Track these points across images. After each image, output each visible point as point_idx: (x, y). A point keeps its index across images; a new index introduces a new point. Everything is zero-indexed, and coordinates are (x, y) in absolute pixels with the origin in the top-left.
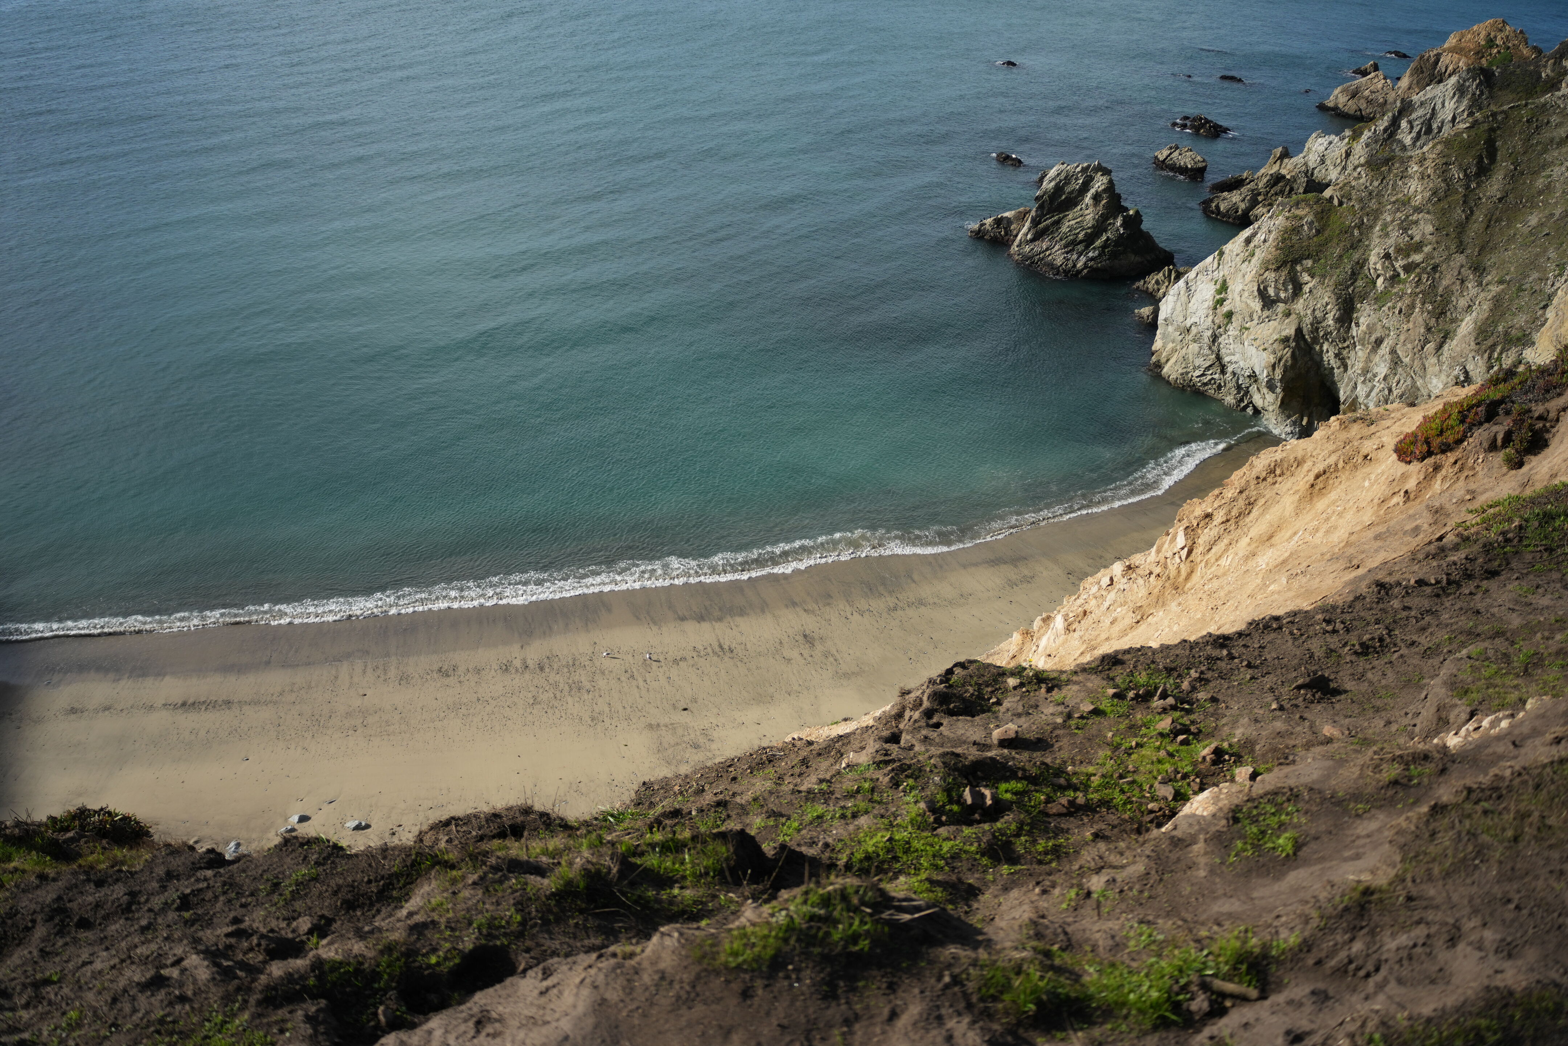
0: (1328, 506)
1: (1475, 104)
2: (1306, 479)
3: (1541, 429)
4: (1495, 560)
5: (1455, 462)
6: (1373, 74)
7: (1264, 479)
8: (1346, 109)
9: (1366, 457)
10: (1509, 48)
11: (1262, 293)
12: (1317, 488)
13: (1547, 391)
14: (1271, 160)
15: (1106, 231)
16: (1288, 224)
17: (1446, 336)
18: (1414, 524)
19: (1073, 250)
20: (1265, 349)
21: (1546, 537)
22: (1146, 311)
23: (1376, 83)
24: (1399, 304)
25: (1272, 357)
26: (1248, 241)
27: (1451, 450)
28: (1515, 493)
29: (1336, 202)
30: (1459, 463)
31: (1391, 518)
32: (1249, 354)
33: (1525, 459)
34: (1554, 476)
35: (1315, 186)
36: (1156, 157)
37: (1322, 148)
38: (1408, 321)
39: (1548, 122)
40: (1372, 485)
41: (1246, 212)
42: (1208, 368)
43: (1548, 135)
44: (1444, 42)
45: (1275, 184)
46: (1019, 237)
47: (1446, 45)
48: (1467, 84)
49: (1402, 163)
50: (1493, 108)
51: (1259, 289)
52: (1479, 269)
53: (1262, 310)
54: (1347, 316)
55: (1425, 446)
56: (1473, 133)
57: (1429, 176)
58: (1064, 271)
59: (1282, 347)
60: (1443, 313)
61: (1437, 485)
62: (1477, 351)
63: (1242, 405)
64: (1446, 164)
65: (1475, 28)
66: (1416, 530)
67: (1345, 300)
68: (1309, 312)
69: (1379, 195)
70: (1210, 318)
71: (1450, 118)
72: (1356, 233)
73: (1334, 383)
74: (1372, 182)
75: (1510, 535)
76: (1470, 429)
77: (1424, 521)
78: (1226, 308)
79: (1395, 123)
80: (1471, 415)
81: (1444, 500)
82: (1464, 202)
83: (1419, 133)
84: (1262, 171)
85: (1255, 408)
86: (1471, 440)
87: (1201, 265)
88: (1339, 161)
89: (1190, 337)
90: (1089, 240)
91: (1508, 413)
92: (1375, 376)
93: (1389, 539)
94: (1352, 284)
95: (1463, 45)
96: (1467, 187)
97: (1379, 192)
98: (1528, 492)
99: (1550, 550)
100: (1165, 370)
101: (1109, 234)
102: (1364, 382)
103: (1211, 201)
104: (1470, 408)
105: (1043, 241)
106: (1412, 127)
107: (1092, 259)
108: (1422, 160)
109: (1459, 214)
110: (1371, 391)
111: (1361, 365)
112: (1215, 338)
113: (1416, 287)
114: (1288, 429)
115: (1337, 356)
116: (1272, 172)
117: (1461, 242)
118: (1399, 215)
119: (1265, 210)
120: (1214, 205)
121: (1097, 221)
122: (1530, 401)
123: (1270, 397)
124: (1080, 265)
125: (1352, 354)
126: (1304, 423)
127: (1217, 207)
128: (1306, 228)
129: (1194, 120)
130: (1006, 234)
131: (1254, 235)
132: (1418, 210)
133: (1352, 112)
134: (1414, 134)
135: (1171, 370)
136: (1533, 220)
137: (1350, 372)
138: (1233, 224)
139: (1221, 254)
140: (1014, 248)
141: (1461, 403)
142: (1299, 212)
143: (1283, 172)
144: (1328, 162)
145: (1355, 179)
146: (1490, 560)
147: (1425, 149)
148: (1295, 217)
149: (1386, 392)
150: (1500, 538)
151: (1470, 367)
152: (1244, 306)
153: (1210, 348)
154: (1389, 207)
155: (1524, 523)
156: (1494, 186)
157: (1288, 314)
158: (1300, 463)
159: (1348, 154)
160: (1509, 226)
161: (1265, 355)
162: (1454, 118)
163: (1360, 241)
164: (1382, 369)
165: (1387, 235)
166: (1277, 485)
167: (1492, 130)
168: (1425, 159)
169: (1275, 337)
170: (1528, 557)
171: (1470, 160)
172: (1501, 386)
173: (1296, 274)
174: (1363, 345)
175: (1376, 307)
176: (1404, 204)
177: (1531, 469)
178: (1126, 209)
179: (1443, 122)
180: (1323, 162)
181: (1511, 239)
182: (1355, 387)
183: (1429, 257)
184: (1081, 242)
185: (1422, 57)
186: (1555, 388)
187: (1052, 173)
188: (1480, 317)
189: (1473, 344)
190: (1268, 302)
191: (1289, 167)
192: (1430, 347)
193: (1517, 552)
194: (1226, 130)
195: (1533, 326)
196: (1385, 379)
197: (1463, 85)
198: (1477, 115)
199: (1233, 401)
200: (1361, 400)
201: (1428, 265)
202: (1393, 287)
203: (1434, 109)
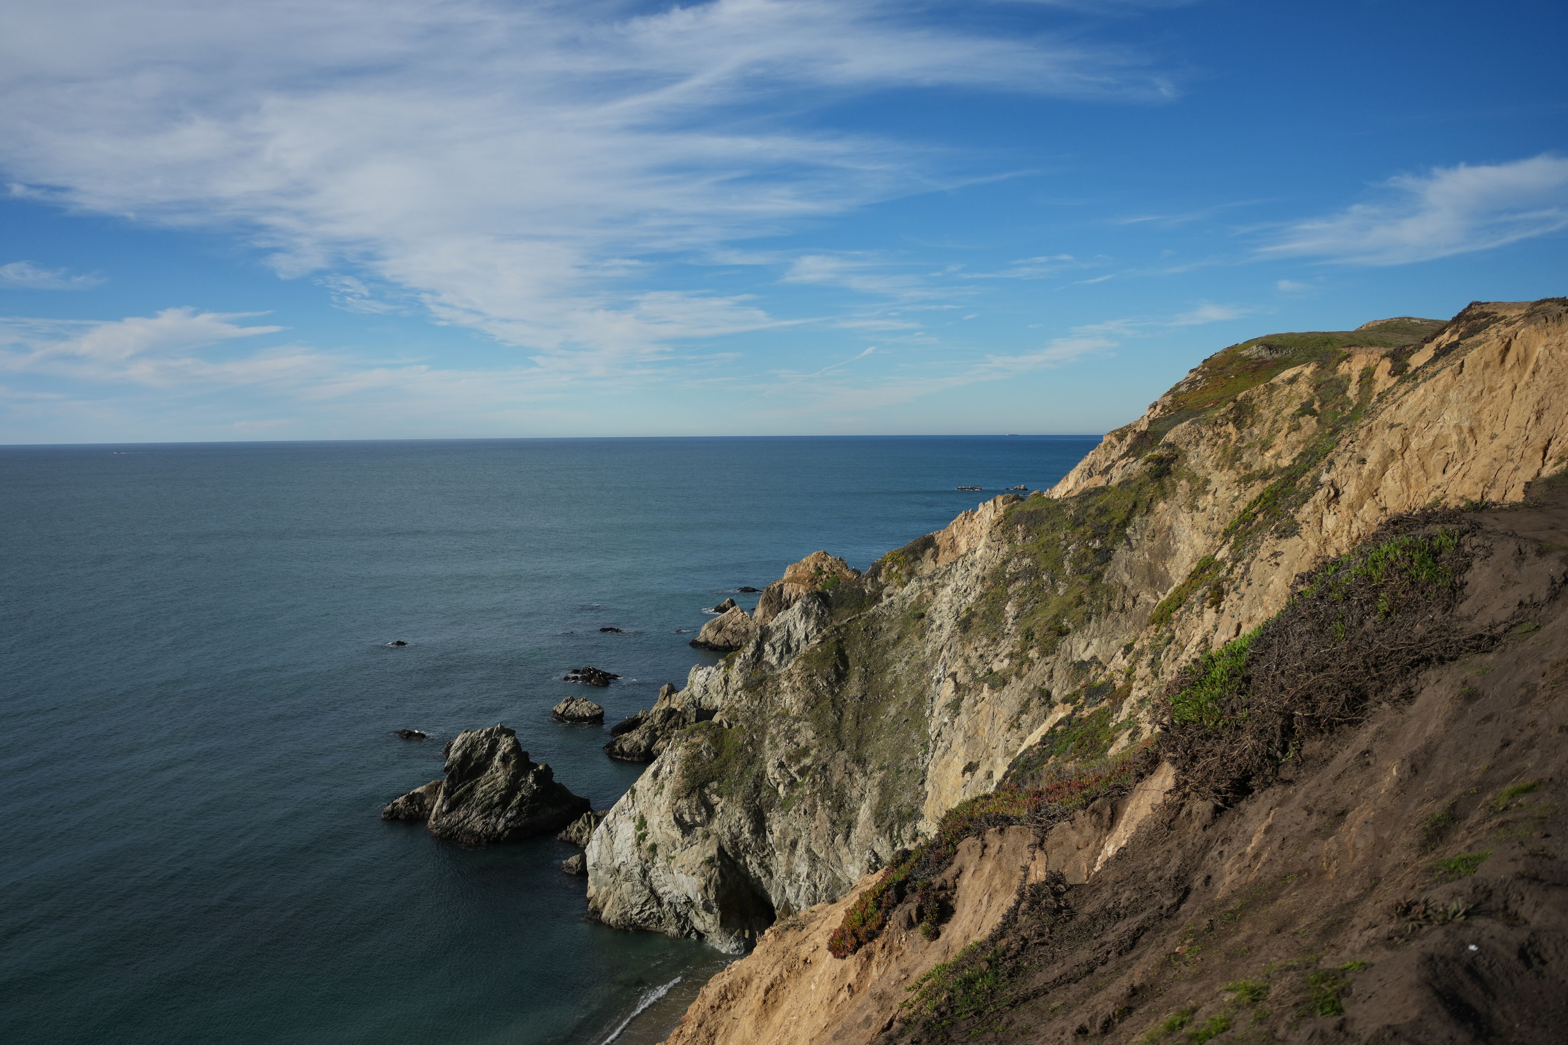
0: (784, 1018)
1: (821, 623)
2: (758, 996)
3: (944, 898)
4: (936, 1036)
5: (884, 947)
6: (731, 609)
7: (719, 1007)
8: (716, 642)
9: (805, 961)
10: (834, 573)
11: (679, 821)
12: (770, 1003)
13: (940, 863)
14: (660, 697)
15: (520, 790)
16: (688, 752)
17: (850, 826)
18: (865, 1015)
19: (491, 814)
20: (694, 874)
21: (972, 1002)
22: (573, 860)
23: (735, 616)
24: (803, 806)
25: (702, 879)
26: (655, 775)
27: (877, 936)
28: (940, 962)
29: (725, 725)
30: (887, 946)
31: (843, 1015)
32: (680, 882)
33: (940, 928)
34: (967, 938)
35: (705, 714)
36: (555, 712)
37: (703, 679)
38: (814, 820)
39: (881, 629)
40: (818, 987)
41: (648, 748)
42: (644, 904)
43: (883, 638)
44: (783, 575)
45: (669, 718)
46: (434, 811)
47: (785, 577)
48: (810, 606)
49: (774, 681)
50: (835, 623)
51: (675, 818)
52: (861, 761)
53: (683, 837)
54: (760, 827)
55: (854, 939)
56: (824, 646)
57: (799, 689)
58: (486, 836)
59: (709, 868)
60: (841, 806)
61: (874, 973)
62: (879, 833)
63: (685, 932)
64: (809, 676)
65: (804, 560)
66: (868, 1020)
67: (755, 812)
68: (725, 830)
69: (761, 712)
70: (636, 855)
71: (803, 636)
72: (750, 749)
73: (764, 891)
74: (752, 702)
75: (943, 1009)
76: (888, 913)
77: (872, 1010)
78: (649, 842)
79: (759, 648)
80: (885, 900)
81: (883, 985)
82: (833, 706)
83: (781, 653)
84: (655, 708)
85: (698, 932)
86: (890, 923)
87: (617, 806)
88: (720, 688)
89: (622, 877)
90: (505, 801)
91: (914, 890)
92: (799, 876)
93: (847, 1036)
94: (757, 796)
95: (798, 575)
96: (832, 692)
97: (761, 709)
98: (951, 959)
99: (979, 1013)
100: (604, 915)
101: (523, 792)
102: (790, 884)
103: (614, 743)
104: (882, 893)
105: (459, 811)
106: (774, 649)
107: (511, 819)
108: (790, 676)
109: (831, 717)
110: (799, 891)
111: (784, 869)
112: (645, 873)
113: (813, 787)
114: (734, 946)
115: (760, 865)
116: (664, 707)
117: (840, 740)
118: (782, 727)
119: (665, 743)
120: (617, 747)
121: (510, 781)
122: (929, 875)
123: (709, 919)
124: (500, 827)
125: (774, 860)
126: (747, 936)
127: (621, 748)
128: (705, 753)
129: (584, 672)
130: (421, 809)
131: (660, 768)
132: (797, 719)
133: (721, 644)
134: (777, 655)
135: (610, 913)
136: (892, 710)
137: (776, 877)
138: (639, 763)
139: (634, 791)
140: (431, 822)
141: (872, 891)
142: (696, 740)
143: (674, 706)
144: (711, 691)
145: (737, 702)
146: (932, 1038)
147: (790, 666)
148: (693, 745)
149: (813, 889)
150: (936, 1014)
151: (877, 849)
152: (665, 836)
153: (642, 884)
154: (772, 721)
155: (951, 994)
156: (854, 688)
157: (707, 836)
158: (747, 982)
159: (726, 681)
160: (874, 719)
161: (694, 879)
162: (807, 636)
163: (755, 756)
164: (803, 869)
165: (776, 746)
166: (732, 1010)
167: (839, 642)
168: (792, 675)
169: (701, 860)
170: (963, 1025)
171: (828, 670)
172: (902, 867)
173: (705, 797)
174: (781, 850)
175: (783, 812)
176: (784, 716)
177: (947, 937)
178: (536, 766)
179: (798, 641)
180: (706, 691)
181: (880, 729)
182: (784, 891)
183: (817, 759)
184: (497, 804)
185: (768, 589)
186: (945, 859)
187: (457, 742)
188: (873, 802)
189: (873, 827)
190: (686, 829)
191: (677, 701)
192: (839, 838)
193: (953, 1024)
194: (615, 677)
195: (918, 801)
196: (808, 876)
197: (806, 608)
198: (824, 631)
199: (676, 931)
200: (792, 902)
201: (818, 765)
202: (793, 791)
203: (788, 631)
